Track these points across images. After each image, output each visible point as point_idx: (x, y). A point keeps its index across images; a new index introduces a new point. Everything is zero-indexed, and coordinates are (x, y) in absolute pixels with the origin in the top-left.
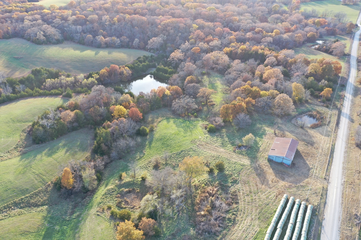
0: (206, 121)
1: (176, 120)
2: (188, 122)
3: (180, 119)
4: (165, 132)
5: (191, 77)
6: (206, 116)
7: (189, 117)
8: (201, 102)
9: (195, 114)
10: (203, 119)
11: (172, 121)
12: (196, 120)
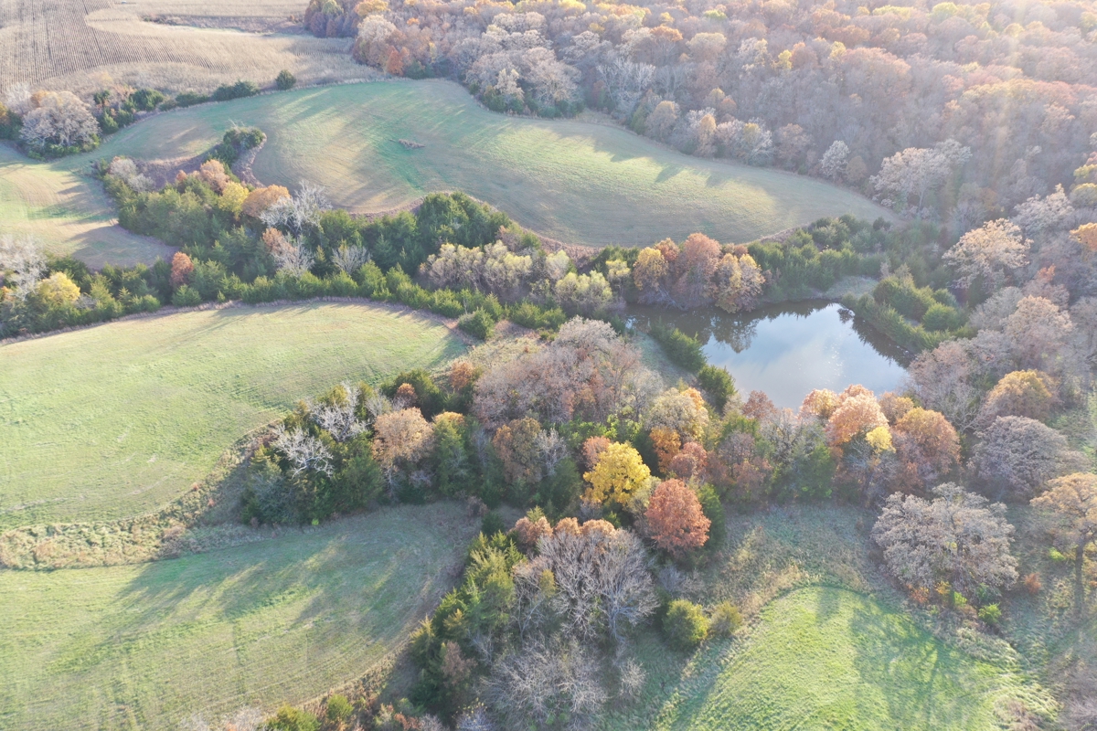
0: (1045, 680)
1: (875, 610)
2: (934, 657)
3: (896, 611)
4: (786, 679)
5: (1031, 380)
6: (1054, 650)
7: (949, 613)
8: (1050, 540)
9: (993, 607)
10: (1026, 664)
11: (848, 608)
12: (983, 654)
